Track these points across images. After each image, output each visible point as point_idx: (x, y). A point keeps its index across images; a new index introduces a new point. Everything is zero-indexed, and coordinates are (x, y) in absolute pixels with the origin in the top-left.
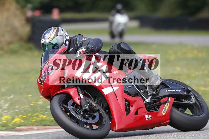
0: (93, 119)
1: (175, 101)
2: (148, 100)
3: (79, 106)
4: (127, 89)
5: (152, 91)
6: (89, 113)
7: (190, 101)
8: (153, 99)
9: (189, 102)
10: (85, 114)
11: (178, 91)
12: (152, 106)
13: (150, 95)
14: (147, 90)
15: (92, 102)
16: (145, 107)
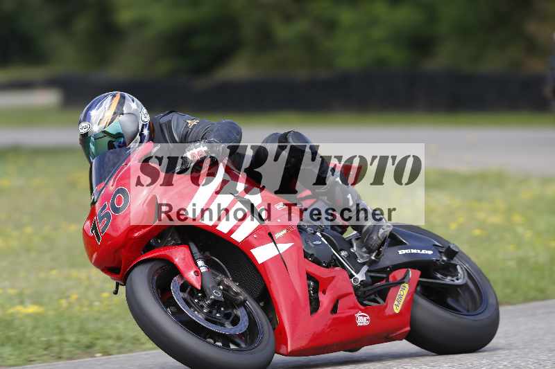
0: (233, 325)
1: (420, 277)
2: (360, 277)
3: (198, 291)
4: (311, 247)
5: (365, 252)
6: (222, 309)
7: (454, 279)
8: (372, 274)
9: (453, 281)
10: (214, 312)
11: (427, 252)
12: (368, 290)
13: (364, 264)
14: (354, 249)
15: (228, 282)
16: (353, 292)
